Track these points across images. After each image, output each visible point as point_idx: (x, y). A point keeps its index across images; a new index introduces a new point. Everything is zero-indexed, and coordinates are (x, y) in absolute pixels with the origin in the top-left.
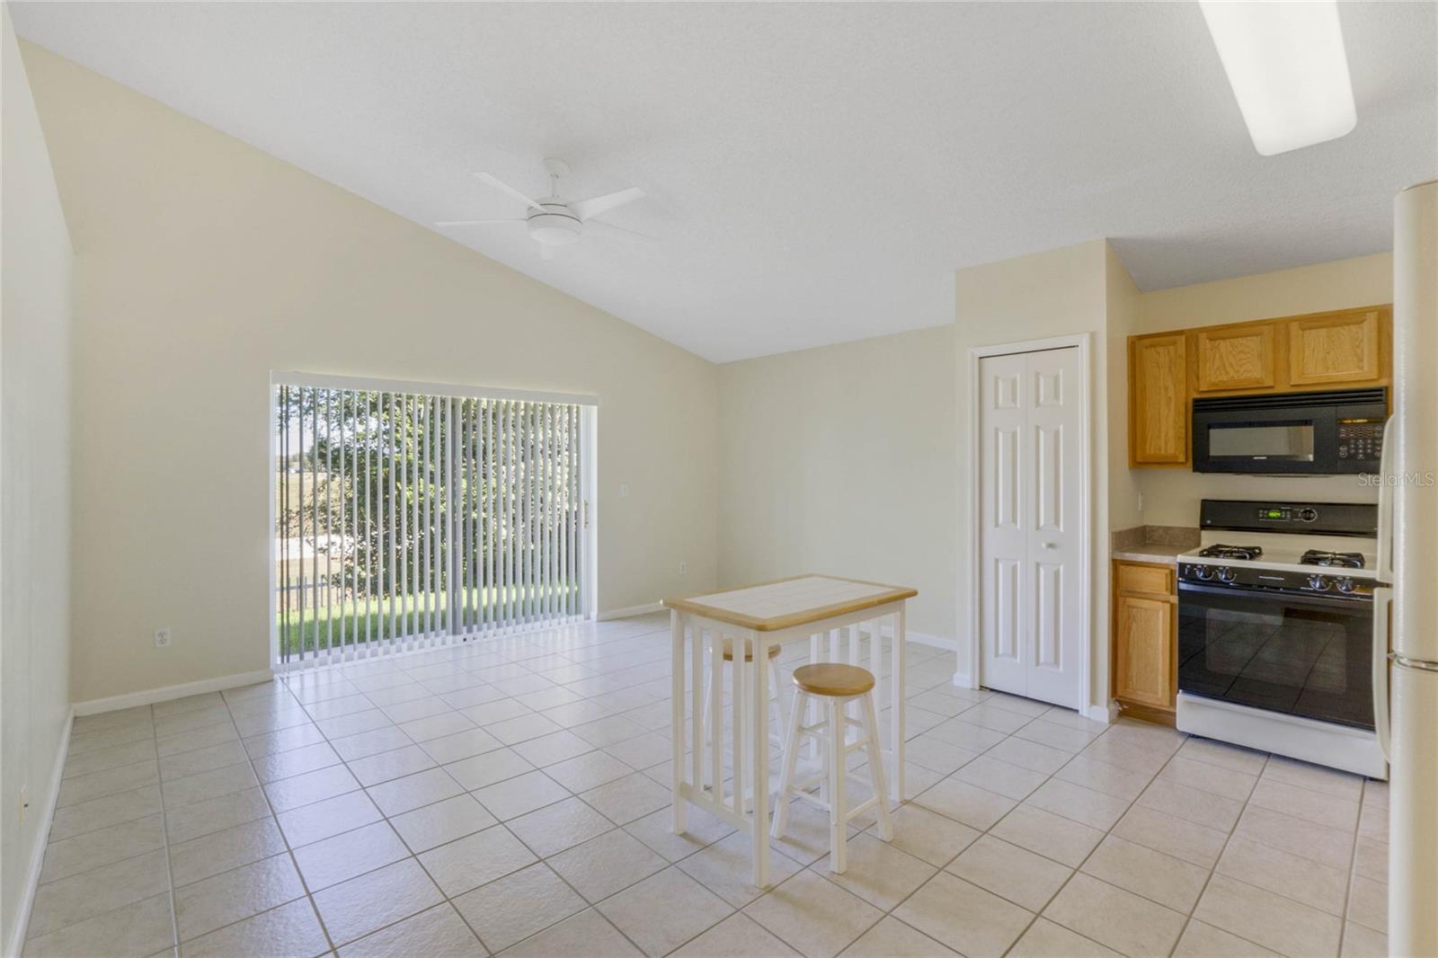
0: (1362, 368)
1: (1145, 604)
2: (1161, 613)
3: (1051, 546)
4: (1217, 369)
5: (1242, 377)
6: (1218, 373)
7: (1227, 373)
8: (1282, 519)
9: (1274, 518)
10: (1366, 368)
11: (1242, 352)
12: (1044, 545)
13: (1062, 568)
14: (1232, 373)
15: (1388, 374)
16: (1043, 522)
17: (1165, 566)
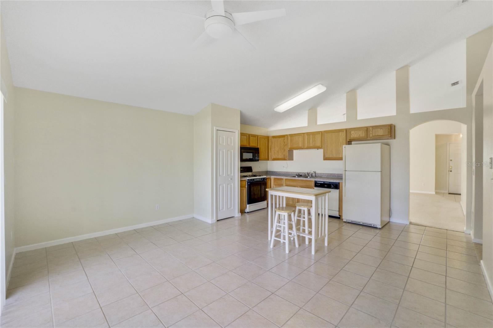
0: (256, 144)
2: (245, 190)
3: (231, 179)
5: (245, 143)
8: (243, 170)
13: (232, 184)
14: (243, 142)
15: (258, 146)
16: (229, 174)
17: (245, 180)
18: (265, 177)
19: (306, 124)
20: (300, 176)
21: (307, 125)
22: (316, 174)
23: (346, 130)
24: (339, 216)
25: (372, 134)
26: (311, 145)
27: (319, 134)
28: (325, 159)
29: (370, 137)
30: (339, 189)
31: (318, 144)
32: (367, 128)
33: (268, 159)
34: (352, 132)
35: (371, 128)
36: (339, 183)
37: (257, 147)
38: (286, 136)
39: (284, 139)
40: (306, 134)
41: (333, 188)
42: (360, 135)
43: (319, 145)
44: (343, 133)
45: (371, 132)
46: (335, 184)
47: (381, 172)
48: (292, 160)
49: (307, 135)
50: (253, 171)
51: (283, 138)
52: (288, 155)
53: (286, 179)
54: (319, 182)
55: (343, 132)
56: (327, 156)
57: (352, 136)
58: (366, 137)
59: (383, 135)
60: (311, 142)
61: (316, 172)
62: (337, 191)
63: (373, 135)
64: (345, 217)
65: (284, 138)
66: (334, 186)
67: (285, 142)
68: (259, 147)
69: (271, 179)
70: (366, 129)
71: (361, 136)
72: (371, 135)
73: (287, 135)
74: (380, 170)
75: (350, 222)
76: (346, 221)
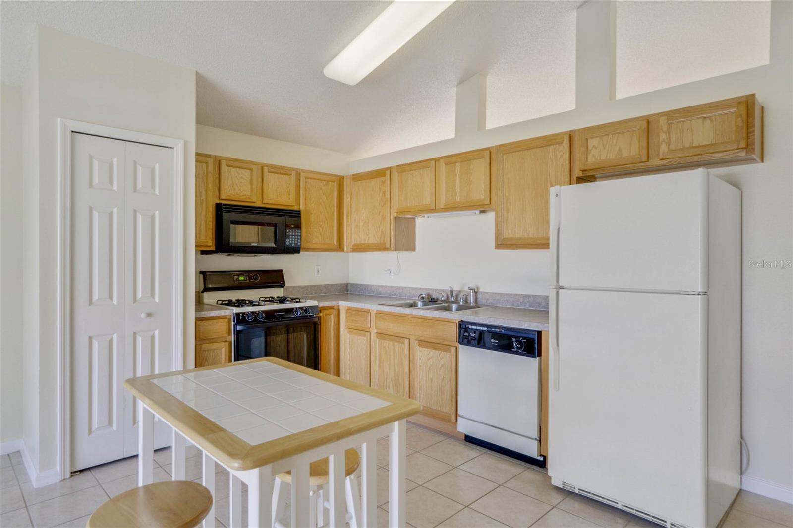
0: (289, 199)
1: (214, 346)
2: (223, 350)
3: (149, 315)
4: (230, 186)
5: (242, 194)
6: (230, 188)
7: (235, 189)
8: (245, 281)
9: (241, 281)
10: (291, 199)
11: (242, 178)
12: (143, 316)
13: (157, 332)
14: (237, 190)
15: (299, 203)
16: (140, 294)
17: (224, 317)
18: (314, 303)
19: (449, 133)
20: (430, 301)
21: (453, 136)
22: (479, 296)
23: (571, 136)
24: (541, 459)
25: (669, 144)
26: (458, 199)
27: (483, 157)
28: (502, 243)
29: (658, 155)
30: (539, 355)
31: (480, 193)
32: (648, 122)
33: (340, 247)
34: (592, 142)
35: (663, 121)
36: (539, 333)
37: (295, 208)
38: (388, 172)
39: (383, 182)
40: (442, 161)
41: (517, 353)
42: (620, 150)
43: (483, 197)
44: (560, 149)
45: (663, 136)
46: (524, 338)
47: (705, 294)
48: (413, 249)
49: (446, 164)
50: (287, 284)
51: (379, 180)
52: (392, 233)
53: (378, 312)
54: (474, 327)
55: (560, 143)
56: (508, 234)
57: (591, 159)
58: (644, 159)
59: (713, 144)
60: (458, 189)
61: (481, 290)
62: (533, 363)
63: (673, 147)
64: (558, 473)
65: (382, 179)
66: (520, 342)
67: (384, 192)
68: (302, 208)
69: (338, 310)
70: (644, 125)
71: (625, 154)
72: (664, 148)
73: (390, 169)
74: (700, 288)
75: (577, 491)
76: (561, 486)
